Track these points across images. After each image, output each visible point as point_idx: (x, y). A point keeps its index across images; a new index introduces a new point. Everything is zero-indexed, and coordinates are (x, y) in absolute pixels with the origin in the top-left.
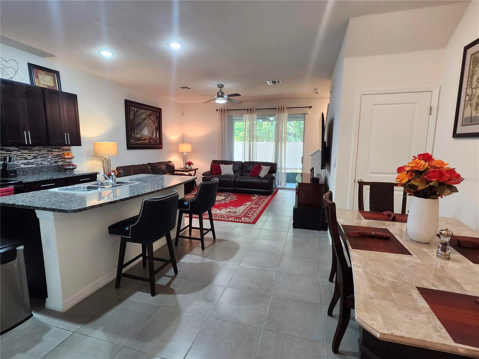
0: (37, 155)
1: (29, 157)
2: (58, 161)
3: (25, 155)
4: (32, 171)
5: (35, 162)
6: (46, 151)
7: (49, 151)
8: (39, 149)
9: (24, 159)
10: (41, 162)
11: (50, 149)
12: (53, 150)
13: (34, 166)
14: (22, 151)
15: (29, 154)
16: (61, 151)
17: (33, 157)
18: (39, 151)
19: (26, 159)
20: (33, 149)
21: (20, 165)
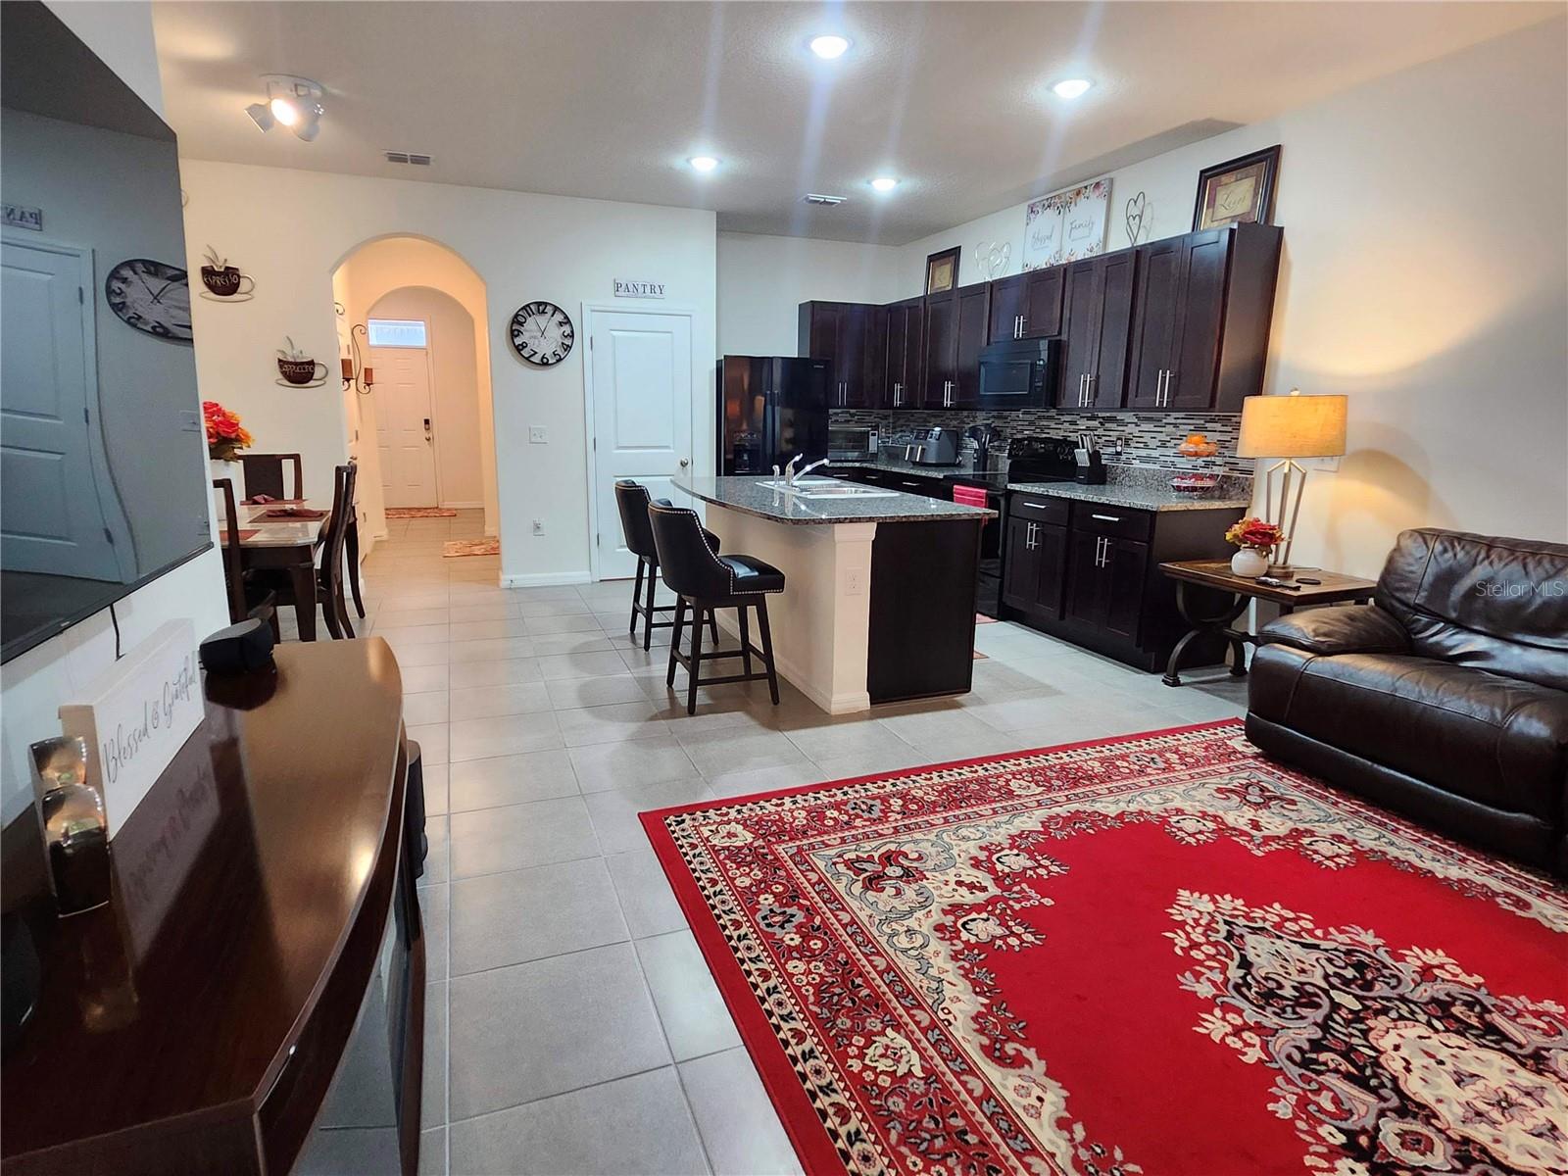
0: (1168, 439)
1: (1153, 443)
2: (1214, 463)
3: (1147, 437)
4: (1145, 478)
5: (1162, 459)
6: (1192, 427)
7: (1198, 429)
8: (1179, 421)
9: (1142, 445)
10: (1173, 459)
11: (1202, 422)
12: (1207, 425)
13: (1157, 467)
14: (1145, 427)
15: (1153, 435)
16: (1230, 429)
17: (1159, 444)
18: (1176, 426)
19: (1146, 446)
20: (1164, 421)
21: (1134, 461)
